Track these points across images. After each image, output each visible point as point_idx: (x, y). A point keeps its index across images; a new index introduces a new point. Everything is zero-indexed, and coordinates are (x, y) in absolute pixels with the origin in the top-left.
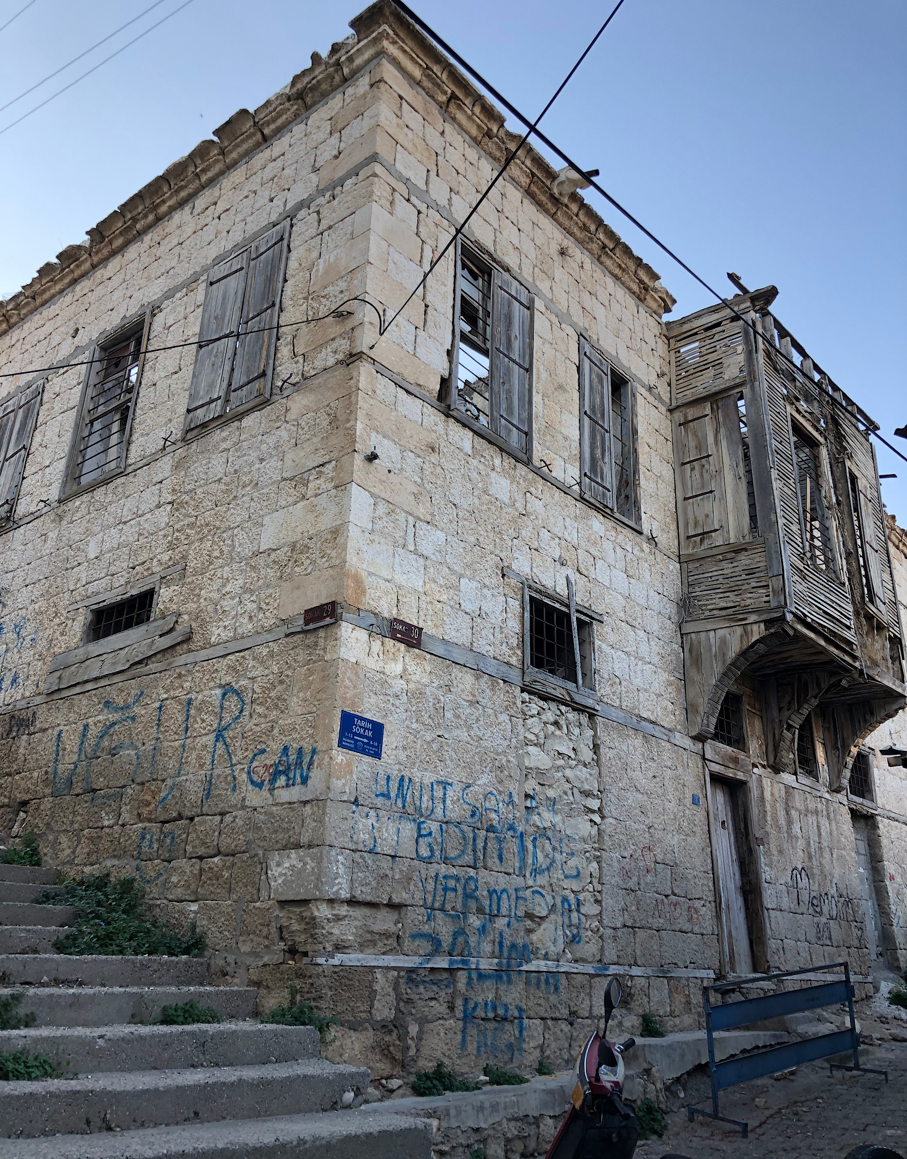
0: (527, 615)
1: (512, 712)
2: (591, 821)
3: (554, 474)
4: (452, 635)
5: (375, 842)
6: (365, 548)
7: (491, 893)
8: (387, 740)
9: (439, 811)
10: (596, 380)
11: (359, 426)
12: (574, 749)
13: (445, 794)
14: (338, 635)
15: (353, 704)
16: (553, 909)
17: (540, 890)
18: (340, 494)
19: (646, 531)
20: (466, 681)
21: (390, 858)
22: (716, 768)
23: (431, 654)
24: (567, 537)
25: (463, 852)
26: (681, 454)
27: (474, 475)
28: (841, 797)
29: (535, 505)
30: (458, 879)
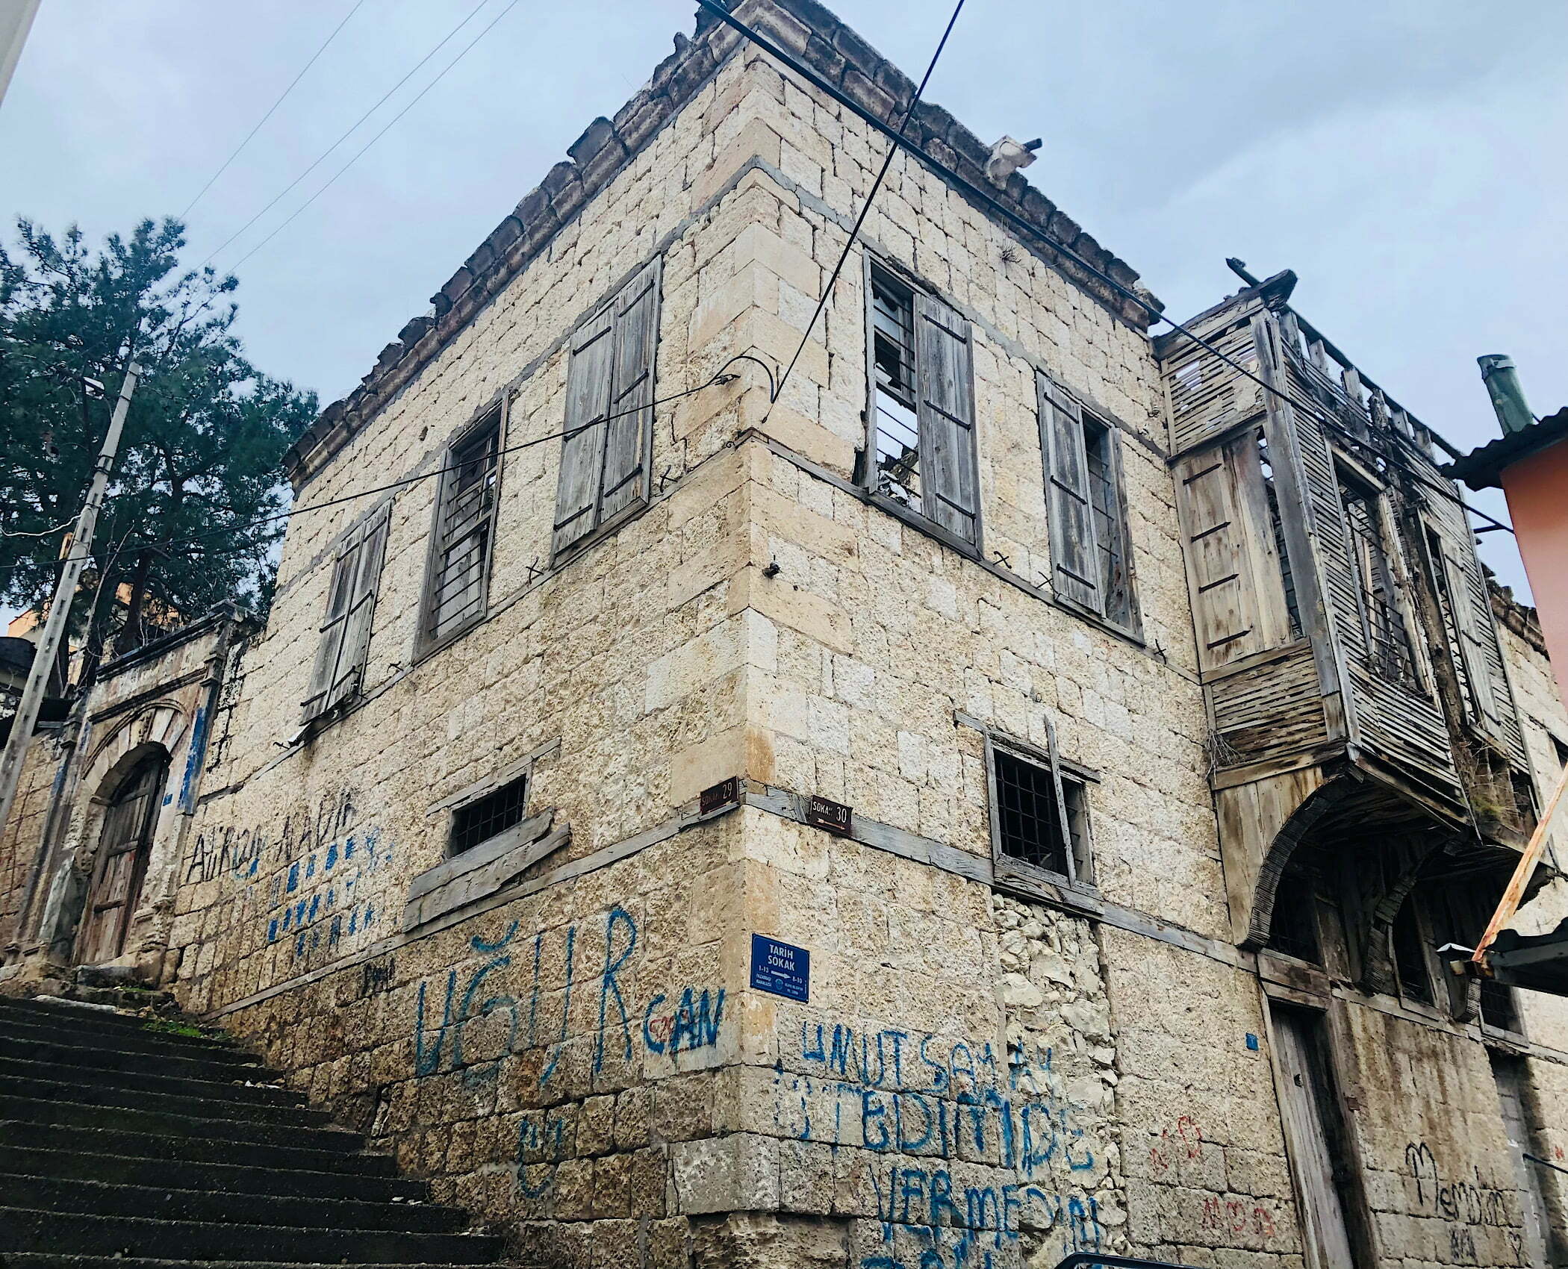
0: (992, 779)
1: (981, 924)
2: (1104, 1081)
3: (1014, 570)
4: (891, 816)
5: (808, 1123)
6: (768, 698)
7: (970, 1194)
8: (816, 975)
9: (890, 1074)
10: (1063, 431)
11: (754, 530)
12: (1072, 975)
13: (897, 1051)
14: (742, 826)
15: (767, 923)
16: (1058, 1217)
17: (1037, 1187)
18: (735, 625)
19: (1150, 642)
20: (914, 882)
21: (828, 1147)
22: (1276, 991)
23: (866, 845)
24: (1039, 659)
25: (928, 1135)
26: (1189, 524)
27: (907, 582)
28: (1471, 1029)
29: (993, 618)
30: (923, 1176)
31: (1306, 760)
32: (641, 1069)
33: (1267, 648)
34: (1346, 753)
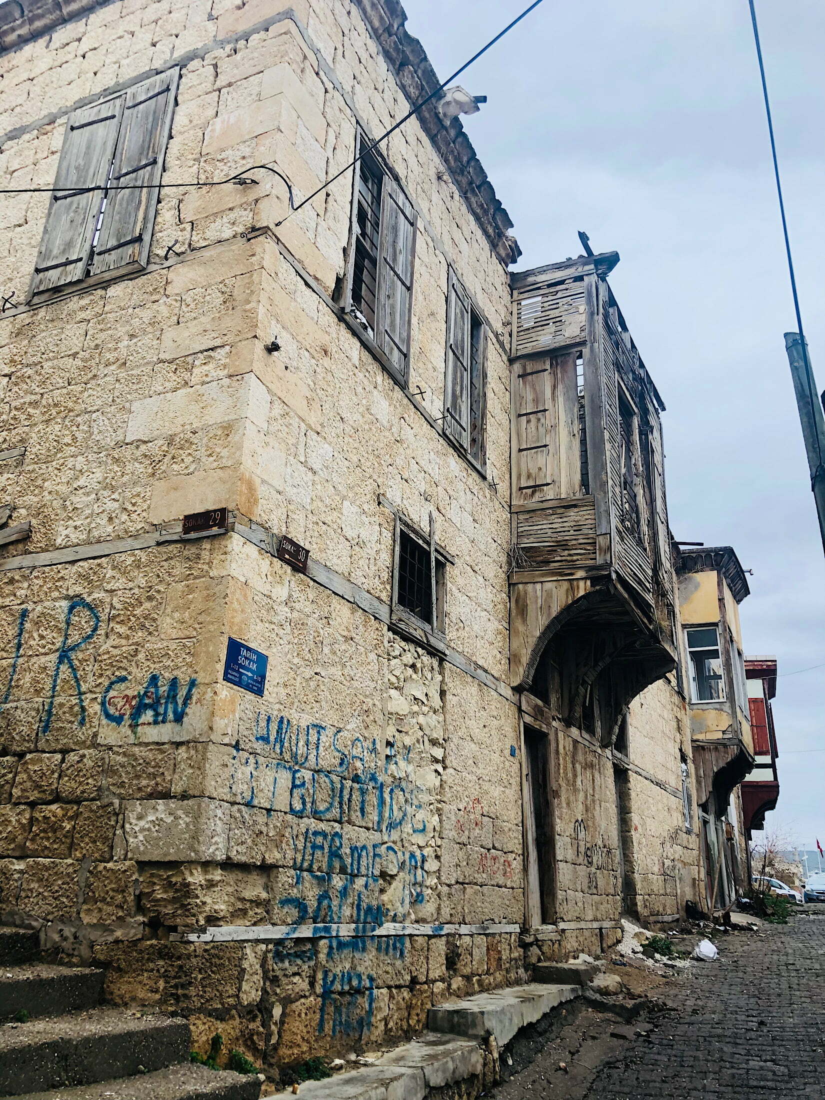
0: (397, 548)
1: (380, 652)
2: (436, 771)
3: (424, 403)
4: (333, 562)
5: (253, 793)
6: (260, 451)
7: (353, 849)
8: (273, 676)
9: (312, 757)
10: (459, 315)
12: (426, 695)
13: (319, 740)
14: (229, 549)
15: (241, 630)
16: (402, 866)
17: (393, 845)
18: (235, 384)
19: (489, 478)
20: (342, 613)
21: (265, 812)
22: (528, 719)
23: (315, 581)
24: (430, 471)
25: (331, 804)
26: (518, 405)
27: (359, 390)
28: (608, 752)
29: (408, 434)
30: (324, 835)
31: (580, 574)
32: (95, 735)
33: (563, 497)
34: (610, 574)
